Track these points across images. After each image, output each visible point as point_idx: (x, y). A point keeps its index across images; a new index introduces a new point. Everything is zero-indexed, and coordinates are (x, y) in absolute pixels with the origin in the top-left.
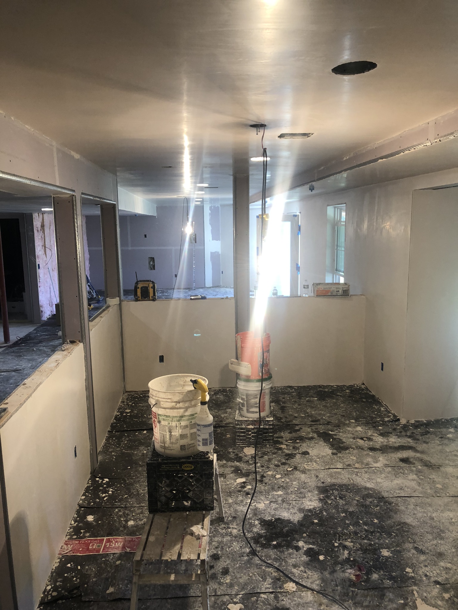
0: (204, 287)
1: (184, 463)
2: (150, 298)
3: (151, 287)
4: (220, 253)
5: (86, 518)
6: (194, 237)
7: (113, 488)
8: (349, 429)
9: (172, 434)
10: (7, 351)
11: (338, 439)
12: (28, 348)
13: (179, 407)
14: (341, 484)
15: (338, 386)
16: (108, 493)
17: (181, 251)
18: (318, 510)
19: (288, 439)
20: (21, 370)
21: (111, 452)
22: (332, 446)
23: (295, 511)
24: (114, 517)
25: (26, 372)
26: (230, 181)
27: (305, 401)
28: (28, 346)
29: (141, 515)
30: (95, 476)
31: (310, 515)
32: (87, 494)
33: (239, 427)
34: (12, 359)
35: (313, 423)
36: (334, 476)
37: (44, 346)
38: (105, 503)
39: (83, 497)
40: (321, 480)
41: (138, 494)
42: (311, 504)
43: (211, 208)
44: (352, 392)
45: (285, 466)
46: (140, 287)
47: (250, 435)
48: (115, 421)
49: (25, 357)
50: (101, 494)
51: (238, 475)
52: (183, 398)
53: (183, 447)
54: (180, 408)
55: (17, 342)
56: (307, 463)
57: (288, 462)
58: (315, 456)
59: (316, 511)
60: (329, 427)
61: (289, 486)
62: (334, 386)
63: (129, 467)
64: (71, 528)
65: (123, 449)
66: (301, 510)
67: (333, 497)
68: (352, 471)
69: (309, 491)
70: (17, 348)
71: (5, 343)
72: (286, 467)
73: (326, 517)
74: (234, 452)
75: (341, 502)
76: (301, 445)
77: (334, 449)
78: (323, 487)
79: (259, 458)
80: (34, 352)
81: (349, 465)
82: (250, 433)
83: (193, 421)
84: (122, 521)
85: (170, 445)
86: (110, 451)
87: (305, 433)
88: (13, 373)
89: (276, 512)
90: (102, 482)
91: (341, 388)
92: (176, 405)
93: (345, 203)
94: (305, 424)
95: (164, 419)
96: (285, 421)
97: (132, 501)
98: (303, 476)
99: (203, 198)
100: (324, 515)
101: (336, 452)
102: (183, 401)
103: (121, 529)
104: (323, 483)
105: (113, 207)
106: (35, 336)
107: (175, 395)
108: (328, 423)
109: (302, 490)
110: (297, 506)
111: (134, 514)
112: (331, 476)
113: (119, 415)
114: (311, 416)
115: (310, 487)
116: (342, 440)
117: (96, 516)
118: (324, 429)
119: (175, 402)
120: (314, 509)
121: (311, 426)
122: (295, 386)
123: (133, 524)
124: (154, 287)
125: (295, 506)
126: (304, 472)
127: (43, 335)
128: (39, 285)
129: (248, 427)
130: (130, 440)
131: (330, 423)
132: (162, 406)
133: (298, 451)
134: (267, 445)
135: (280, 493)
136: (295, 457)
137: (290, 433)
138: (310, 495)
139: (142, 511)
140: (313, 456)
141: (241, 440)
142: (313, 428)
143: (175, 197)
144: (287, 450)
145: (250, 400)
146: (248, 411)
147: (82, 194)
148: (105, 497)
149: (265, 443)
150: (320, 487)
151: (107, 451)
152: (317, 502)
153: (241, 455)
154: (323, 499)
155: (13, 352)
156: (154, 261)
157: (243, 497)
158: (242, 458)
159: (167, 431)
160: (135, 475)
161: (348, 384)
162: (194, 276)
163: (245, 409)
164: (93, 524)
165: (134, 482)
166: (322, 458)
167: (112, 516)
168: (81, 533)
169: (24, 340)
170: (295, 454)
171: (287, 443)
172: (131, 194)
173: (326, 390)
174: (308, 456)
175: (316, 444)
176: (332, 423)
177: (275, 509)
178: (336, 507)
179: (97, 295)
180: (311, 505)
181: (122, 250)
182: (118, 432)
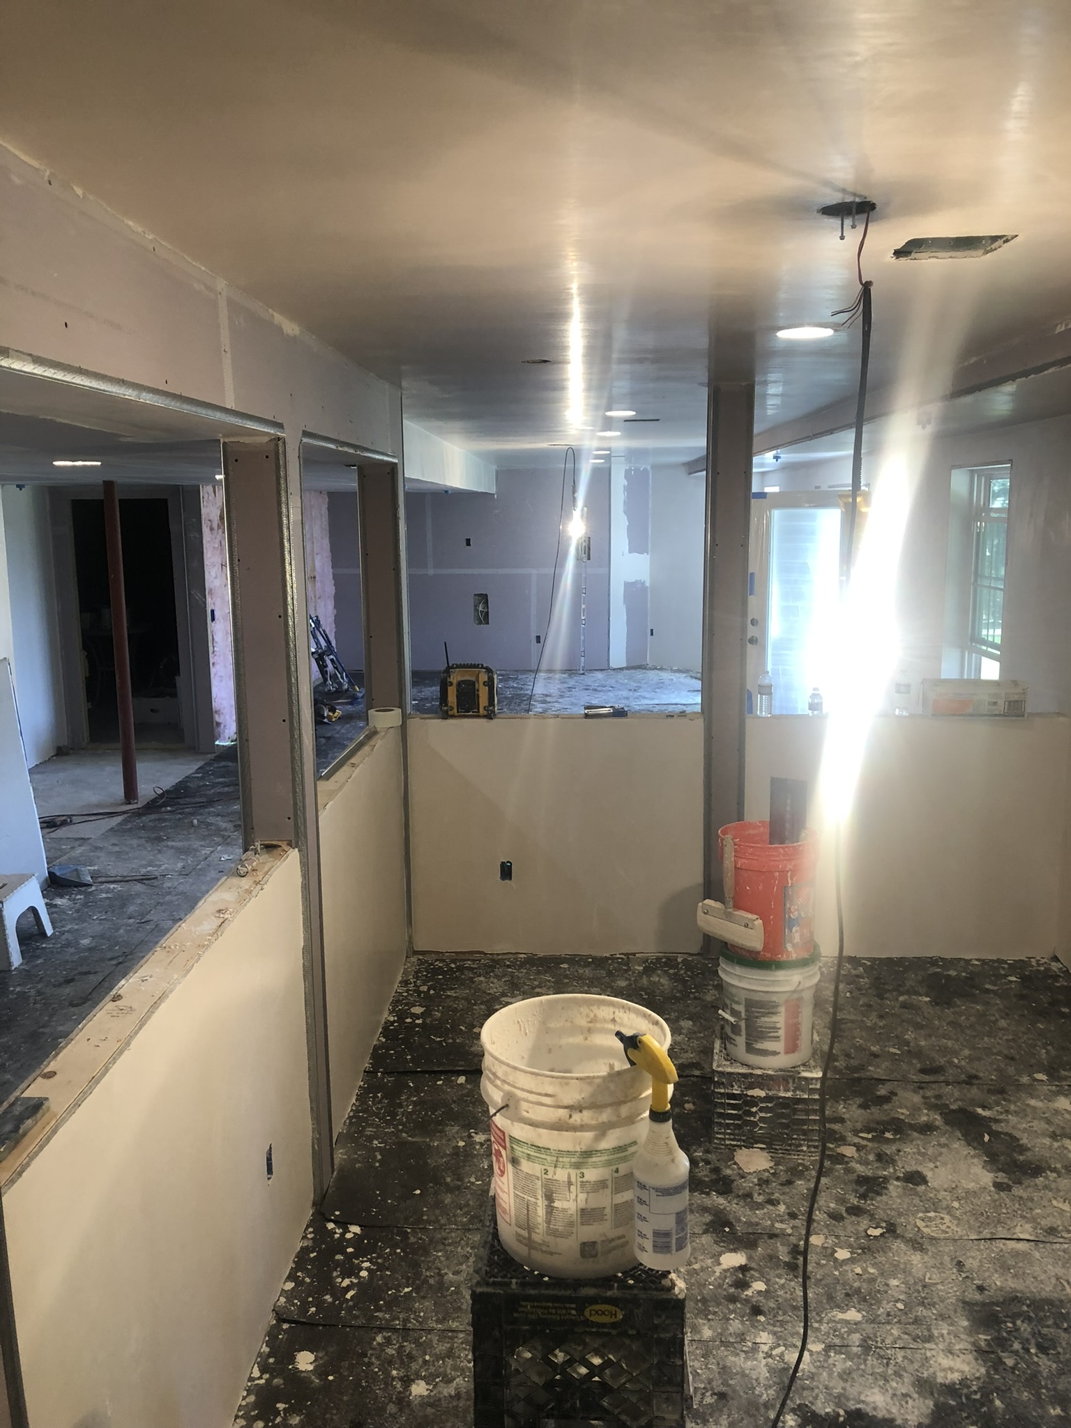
0: (606, 668)
1: (593, 1300)
2: (481, 710)
3: (484, 683)
4: (648, 584)
5: (292, 1360)
6: (584, 544)
7: (372, 1258)
8: (1033, 1102)
9: (556, 1204)
10: (129, 826)
11: (1006, 1134)
12: (179, 819)
13: (579, 1122)
14: (1038, 1297)
15: (983, 962)
16: (358, 1276)
17: (555, 580)
18: (975, 1388)
19: (859, 1126)
20: (156, 878)
21: (370, 1139)
22: (993, 1159)
23: (905, 1386)
24: (372, 1364)
25: (169, 884)
26: (700, 399)
27: (898, 1005)
28: (180, 813)
29: (450, 1362)
30: (323, 1214)
31: (952, 1407)
32: (299, 1274)
33: (722, 1091)
34: (139, 846)
35: (927, 1078)
36: (1014, 1267)
37: (218, 815)
38: (350, 1309)
39: (290, 1286)
40: (973, 1279)
41: (442, 1286)
42: (952, 1364)
43: (628, 475)
44: (1025, 980)
45: (860, 1219)
46: (455, 682)
47: (754, 1114)
48: (384, 1040)
49: (170, 843)
50: (338, 1277)
51: (724, 1242)
52: (593, 1095)
53: (588, 1249)
54: (582, 1128)
55: (154, 801)
56: (924, 1212)
57: (867, 1205)
58: (945, 1191)
59: (971, 1393)
60: (974, 1092)
61: (879, 1291)
62: (971, 960)
63: (418, 1192)
64: (249, 1391)
65: (401, 1131)
66: (924, 1386)
67: (1017, 1346)
68: (1064, 1251)
69: (942, 1317)
70: (153, 817)
71: (127, 804)
72: (864, 1222)
73: (1004, 1416)
74: (707, 1162)
75: (1046, 1364)
76: (899, 1151)
77: (1000, 1170)
78: (984, 1304)
79: (781, 1185)
80: (192, 831)
81: (1052, 1231)
82: (754, 1109)
83: (623, 1168)
84: (393, 1379)
85: (549, 1239)
86: (369, 1133)
87: (906, 1108)
88: (139, 887)
89: (848, 1385)
90: (343, 1235)
91: (993, 969)
92: (571, 1116)
93: (1010, 461)
94: (904, 1080)
95: (529, 1157)
96: (847, 1068)
97: (424, 1307)
98: (916, 1259)
99: (609, 449)
100: (997, 1409)
101: (1006, 1181)
102: (594, 1105)
103: (391, 1408)
104: (981, 1289)
105: (392, 472)
106: (200, 787)
107: (567, 1084)
108: (971, 1079)
109: (920, 1311)
110: (910, 1368)
111: (427, 1358)
112: (1002, 1265)
113: (394, 1021)
114: (918, 1054)
115: (942, 1301)
116: (1018, 1140)
117: (320, 1355)
118: (961, 1100)
119: (566, 1107)
120: (964, 1382)
121: (921, 1086)
122: (864, 958)
123: (426, 1393)
124: (490, 684)
125: (904, 1369)
126: (917, 1244)
127: (219, 783)
128: (211, 661)
129: (750, 1093)
130: (421, 1102)
131: (975, 1081)
132: (525, 1114)
133: (892, 1170)
134: (801, 1145)
135: (853, 1315)
136: (886, 1188)
137: (864, 1106)
138: (945, 1332)
139: (451, 1349)
140: (938, 1191)
141: (728, 1126)
142: (929, 1094)
143: (544, 445)
144: (859, 1162)
145: (757, 1017)
146: (750, 1049)
147: (306, 434)
148: (348, 1289)
149: (794, 1139)
150: (974, 1304)
151: (361, 1133)
152: (970, 1357)
153: (728, 1172)
154: (987, 1349)
155: (143, 828)
156: (486, 603)
157: (742, 1322)
158: (733, 1181)
159: (540, 1194)
160: (433, 1218)
161: (1011, 957)
162: (584, 641)
163: (741, 1040)
164: (312, 1382)
165: (431, 1240)
166: (966, 1198)
167: (366, 1360)
168: (277, 1413)
169: (173, 796)
170: (886, 1179)
171: (856, 1140)
172: (435, 438)
173: (950, 973)
174: (923, 1187)
175: (944, 1150)
176: (981, 1078)
177: (845, 1377)
178: (1032, 1380)
179: (350, 682)
180: (951, 1369)
181: (410, 577)
182: (390, 1073)
